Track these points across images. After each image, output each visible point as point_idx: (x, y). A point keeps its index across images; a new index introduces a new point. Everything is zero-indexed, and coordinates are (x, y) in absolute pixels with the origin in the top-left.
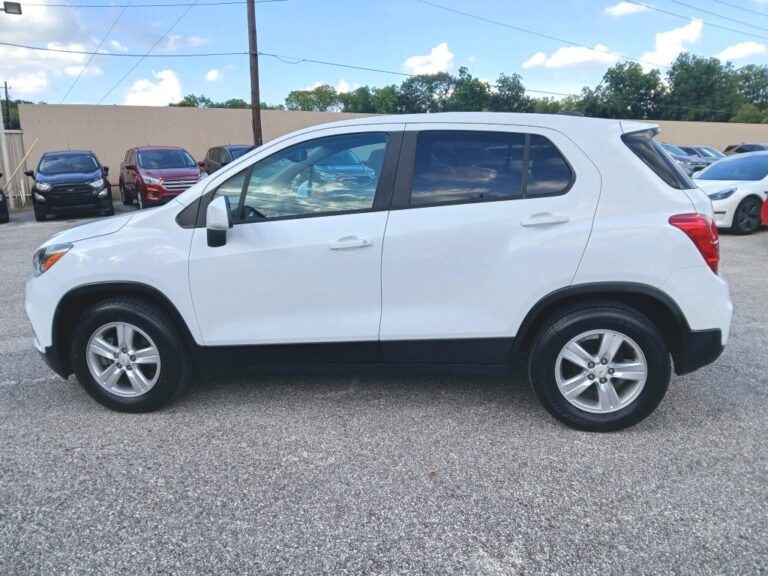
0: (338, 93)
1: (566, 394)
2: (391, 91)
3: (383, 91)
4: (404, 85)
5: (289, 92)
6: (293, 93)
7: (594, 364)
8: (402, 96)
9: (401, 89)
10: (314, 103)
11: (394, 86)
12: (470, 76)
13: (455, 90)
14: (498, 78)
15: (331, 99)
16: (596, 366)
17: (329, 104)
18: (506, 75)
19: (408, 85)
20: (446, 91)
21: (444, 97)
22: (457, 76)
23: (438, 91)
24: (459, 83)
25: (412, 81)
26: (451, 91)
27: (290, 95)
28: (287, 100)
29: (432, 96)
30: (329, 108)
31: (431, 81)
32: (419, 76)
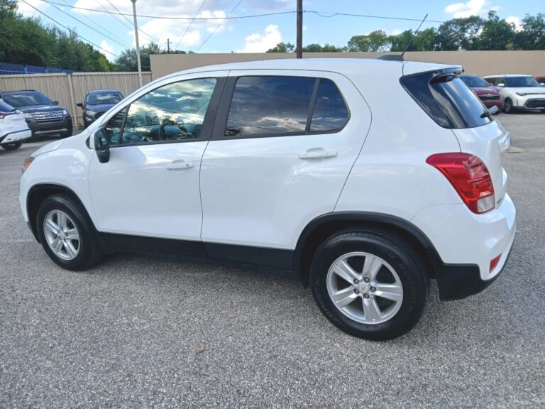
0: (388, 36)
1: (336, 303)
2: (430, 32)
3: (423, 33)
4: (442, 28)
5: (351, 38)
6: (354, 38)
7: (359, 281)
8: (439, 36)
9: (439, 30)
10: (369, 44)
11: (432, 29)
12: (497, 18)
13: (484, 29)
14: (524, 18)
15: (382, 41)
16: (360, 283)
17: (380, 44)
18: (531, 15)
19: (445, 27)
20: (477, 30)
21: (474, 35)
22: (486, 18)
23: (469, 31)
24: (488, 24)
25: (448, 24)
26: (481, 31)
27: (352, 39)
28: (349, 43)
29: (464, 35)
30: (380, 47)
31: (463, 23)
32: (454, 20)
